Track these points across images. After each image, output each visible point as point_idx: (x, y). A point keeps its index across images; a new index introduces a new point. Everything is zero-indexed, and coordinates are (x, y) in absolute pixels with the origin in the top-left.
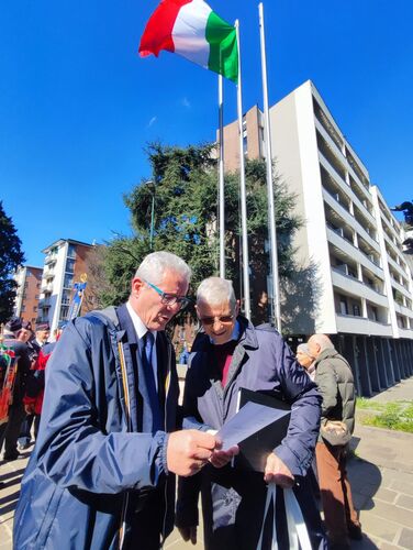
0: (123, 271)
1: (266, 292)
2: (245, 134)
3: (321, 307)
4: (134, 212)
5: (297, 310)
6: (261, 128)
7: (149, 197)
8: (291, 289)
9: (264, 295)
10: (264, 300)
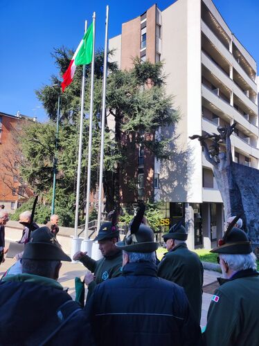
0: (36, 153)
1: (153, 169)
2: (144, 31)
3: (192, 182)
4: (45, 105)
5: (176, 183)
6: (158, 26)
7: (56, 95)
8: (172, 167)
9: (151, 171)
10: (151, 175)
